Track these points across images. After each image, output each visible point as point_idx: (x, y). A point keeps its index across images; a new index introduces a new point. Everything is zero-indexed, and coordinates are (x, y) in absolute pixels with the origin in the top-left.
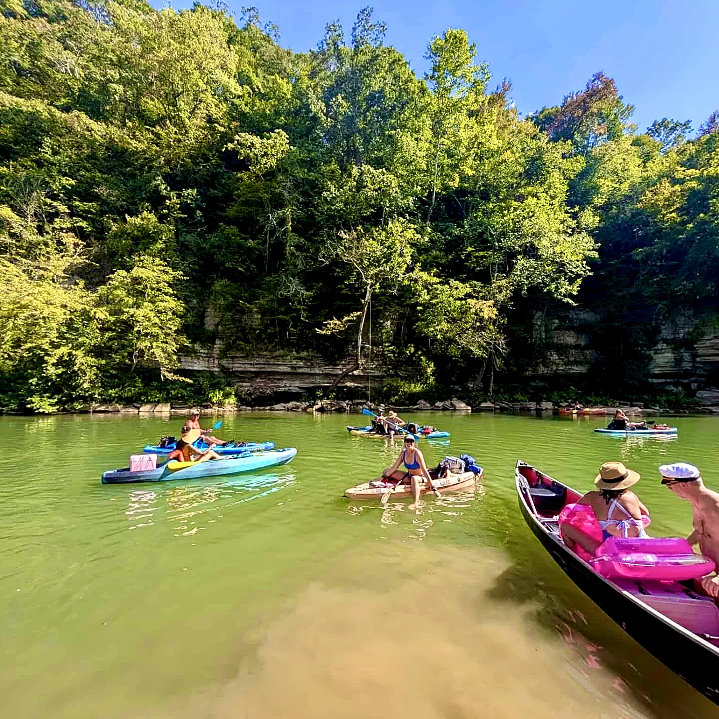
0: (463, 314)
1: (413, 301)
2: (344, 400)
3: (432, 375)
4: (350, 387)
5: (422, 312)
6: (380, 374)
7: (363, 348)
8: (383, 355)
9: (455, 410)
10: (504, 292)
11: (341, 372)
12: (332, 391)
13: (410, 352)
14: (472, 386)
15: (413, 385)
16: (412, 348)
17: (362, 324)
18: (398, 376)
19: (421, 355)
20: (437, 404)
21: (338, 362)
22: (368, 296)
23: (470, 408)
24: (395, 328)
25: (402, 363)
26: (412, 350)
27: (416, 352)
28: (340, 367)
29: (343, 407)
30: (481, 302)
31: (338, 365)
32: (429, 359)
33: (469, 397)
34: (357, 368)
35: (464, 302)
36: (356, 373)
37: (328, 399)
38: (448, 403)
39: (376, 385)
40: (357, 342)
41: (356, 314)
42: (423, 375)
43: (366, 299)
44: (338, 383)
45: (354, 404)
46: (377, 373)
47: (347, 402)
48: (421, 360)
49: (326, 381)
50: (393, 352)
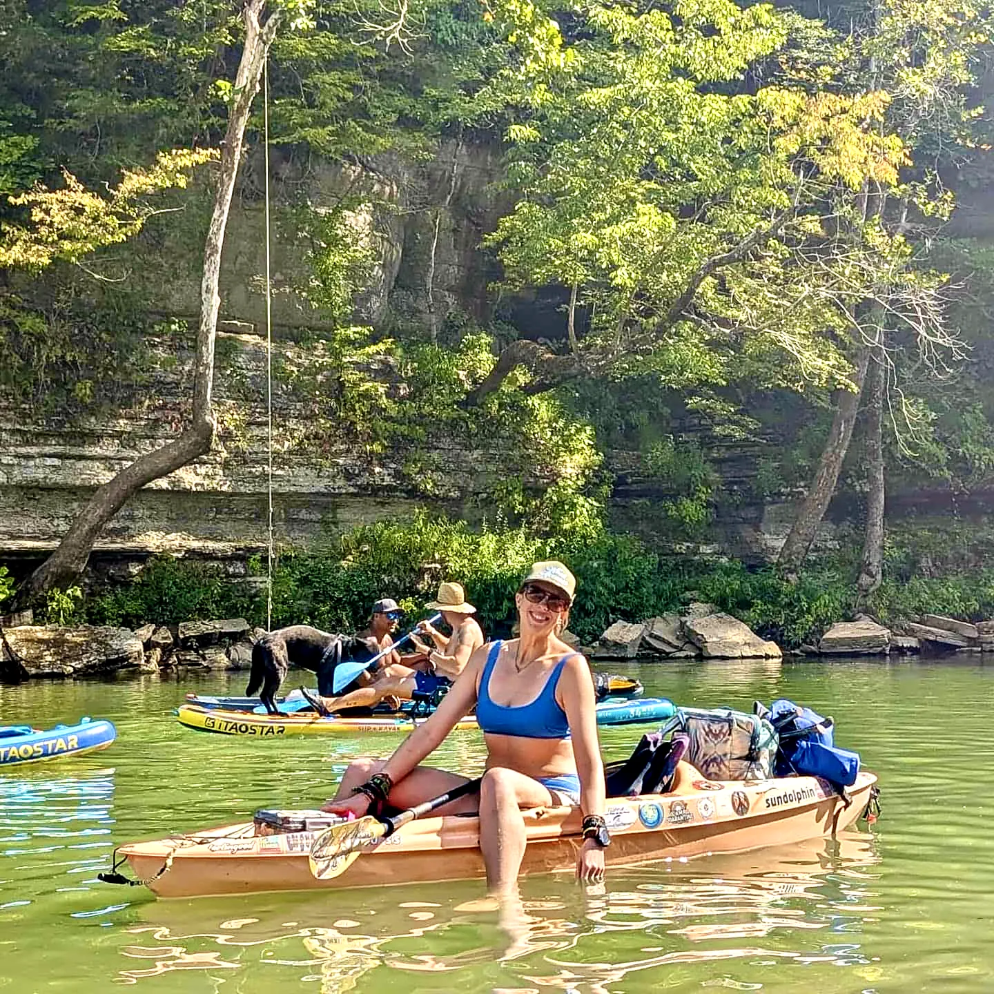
0: (737, 165)
1: (487, 101)
2: (131, 622)
3: (586, 492)
4: (163, 557)
5: (539, 153)
6: (320, 486)
7: (225, 350)
8: (338, 389)
9: (702, 657)
10: (936, 63)
11: (106, 477)
12: (64, 580)
13: (472, 374)
14: (780, 543)
15: (489, 542)
16: (485, 355)
17: (221, 216)
18: (413, 493)
19: (529, 390)
20: (611, 633)
21: (92, 423)
22: (252, 64)
23: (772, 648)
24: (397, 253)
25: (436, 429)
26: (485, 362)
27: (501, 370)
28: (108, 448)
29: (123, 660)
30: (827, 102)
31: (93, 437)
32: (570, 410)
33: (771, 595)
34: (198, 452)
35: (742, 101)
36: (189, 477)
37: (39, 620)
38: (663, 628)
39: (303, 543)
40: (194, 317)
41: (187, 159)
42: (539, 492)
43: (243, 80)
44: (95, 531)
45: (182, 644)
46: (305, 481)
47: (146, 632)
48: (528, 413)
49: (28, 526)
50: (386, 373)
